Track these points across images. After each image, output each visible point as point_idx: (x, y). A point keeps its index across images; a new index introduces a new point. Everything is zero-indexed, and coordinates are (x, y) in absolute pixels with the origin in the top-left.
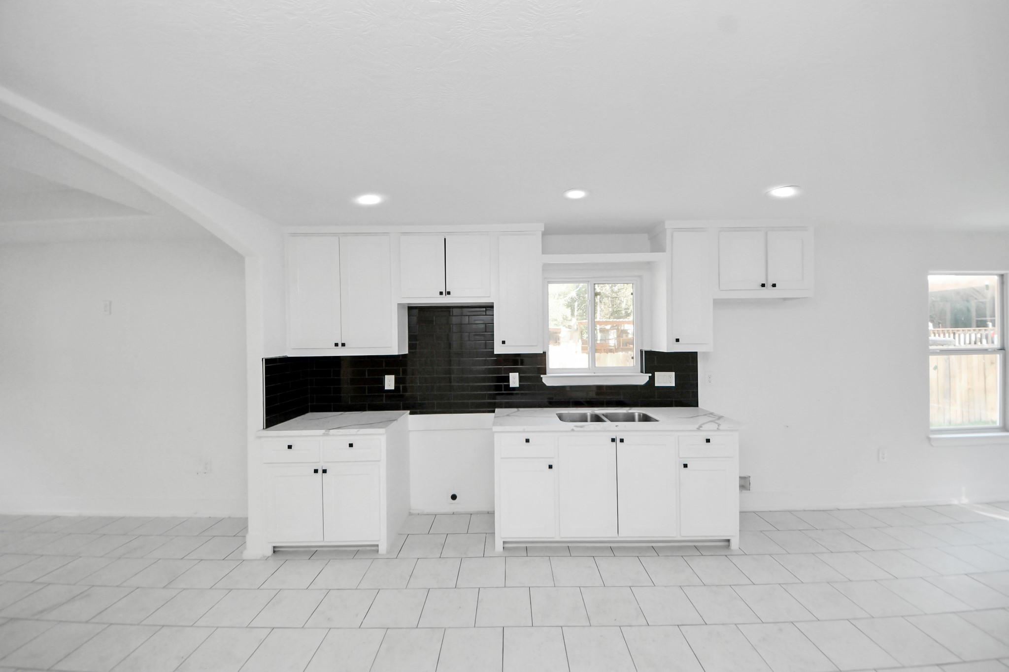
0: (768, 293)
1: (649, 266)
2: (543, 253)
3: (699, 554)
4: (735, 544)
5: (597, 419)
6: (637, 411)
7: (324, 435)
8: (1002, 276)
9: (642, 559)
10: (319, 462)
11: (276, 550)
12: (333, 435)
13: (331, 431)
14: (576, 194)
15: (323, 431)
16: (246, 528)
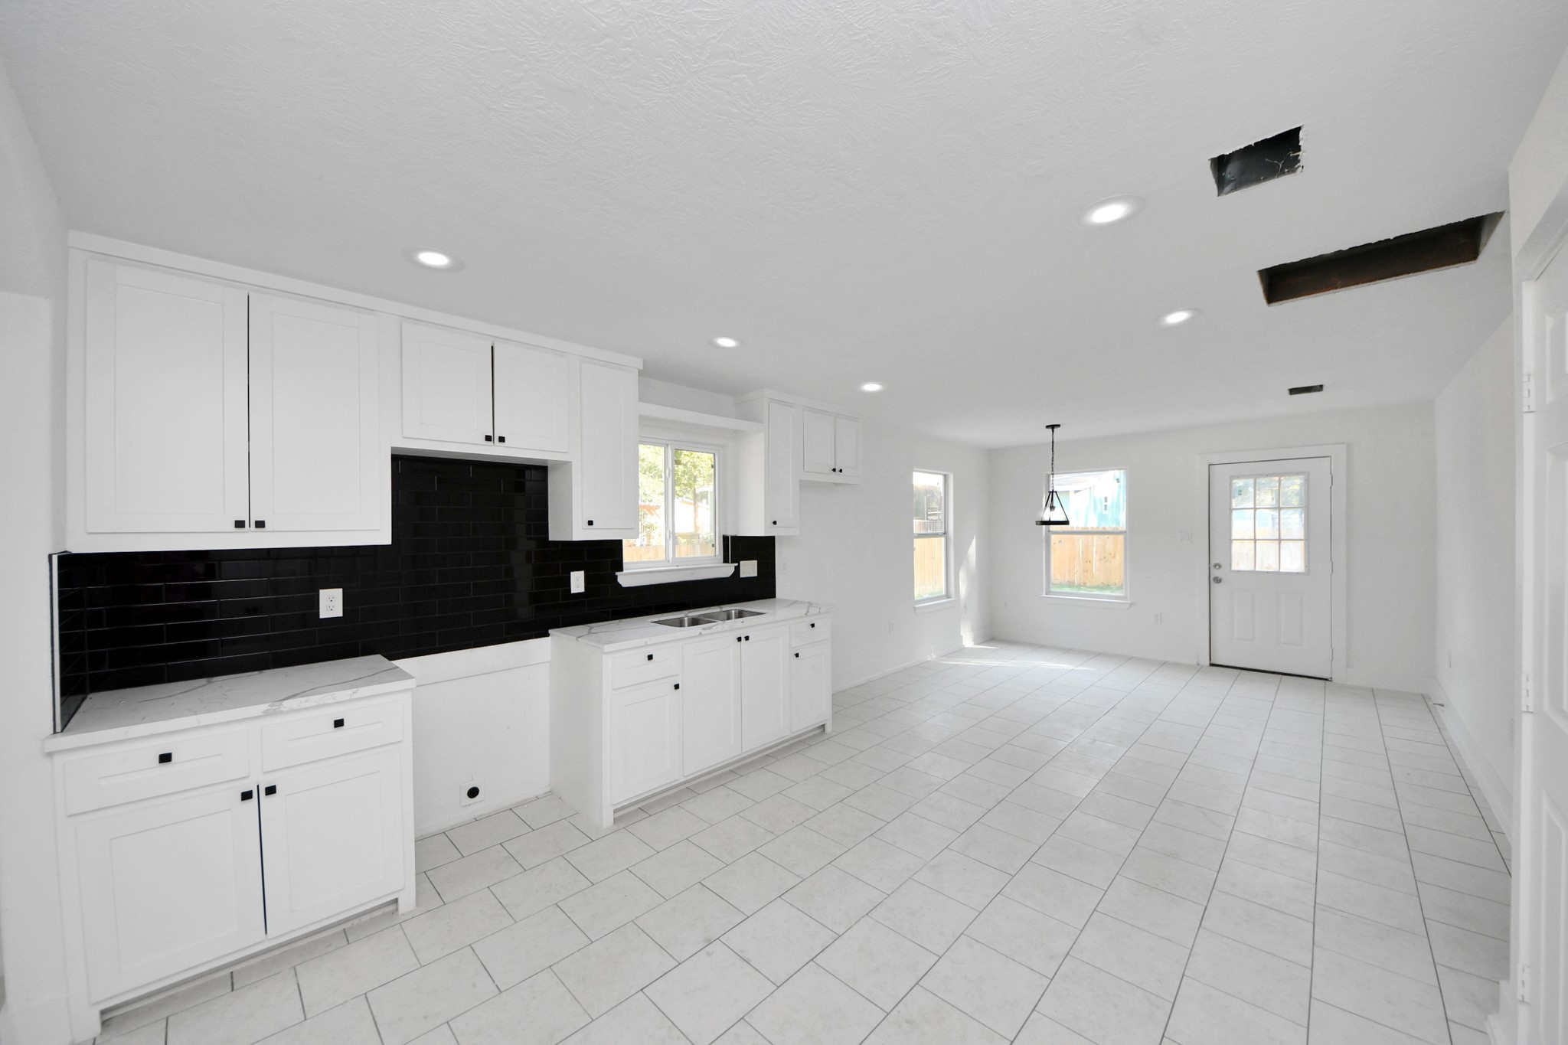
0: (836, 478)
1: (737, 435)
2: (641, 400)
3: (807, 746)
4: (828, 729)
5: (695, 622)
6: (733, 608)
7: (267, 714)
8: (945, 476)
9: (768, 768)
10: (247, 777)
11: (106, 1018)
12: (292, 711)
13: (285, 703)
14: (726, 342)
15: (265, 707)
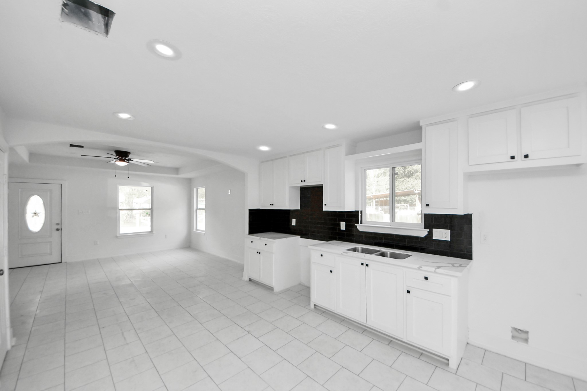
3: (417, 357)
4: (451, 364)
9: (374, 341)
10: (258, 249)
11: (250, 280)
12: (262, 240)
16: (243, 269)
